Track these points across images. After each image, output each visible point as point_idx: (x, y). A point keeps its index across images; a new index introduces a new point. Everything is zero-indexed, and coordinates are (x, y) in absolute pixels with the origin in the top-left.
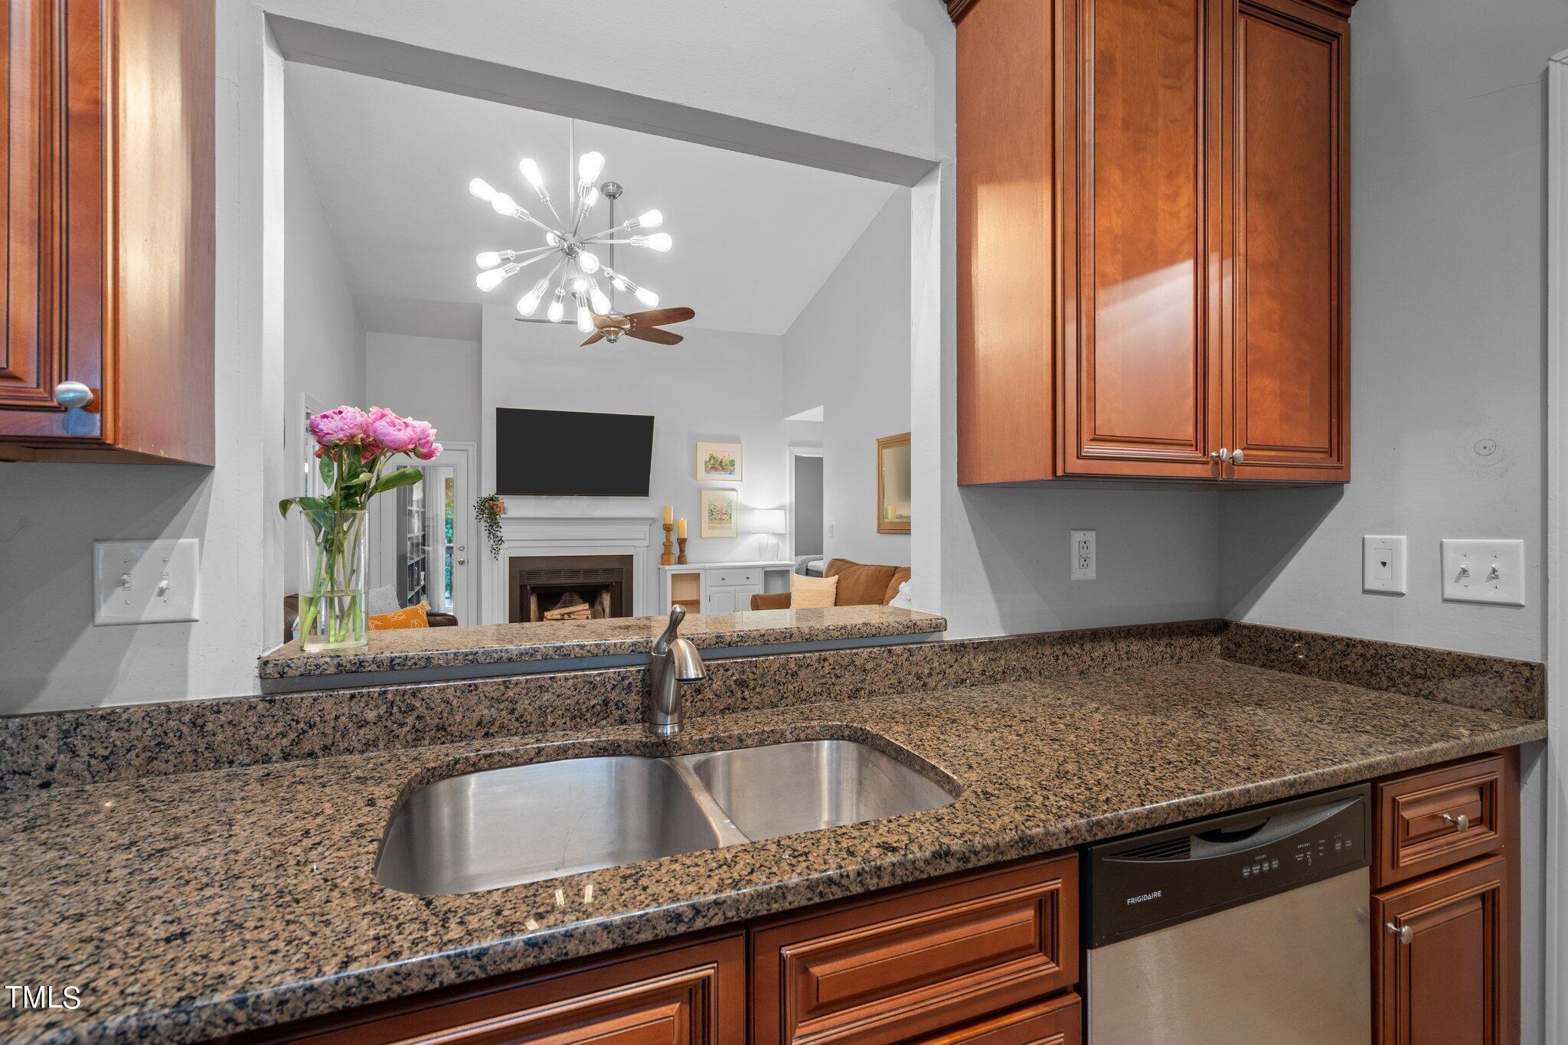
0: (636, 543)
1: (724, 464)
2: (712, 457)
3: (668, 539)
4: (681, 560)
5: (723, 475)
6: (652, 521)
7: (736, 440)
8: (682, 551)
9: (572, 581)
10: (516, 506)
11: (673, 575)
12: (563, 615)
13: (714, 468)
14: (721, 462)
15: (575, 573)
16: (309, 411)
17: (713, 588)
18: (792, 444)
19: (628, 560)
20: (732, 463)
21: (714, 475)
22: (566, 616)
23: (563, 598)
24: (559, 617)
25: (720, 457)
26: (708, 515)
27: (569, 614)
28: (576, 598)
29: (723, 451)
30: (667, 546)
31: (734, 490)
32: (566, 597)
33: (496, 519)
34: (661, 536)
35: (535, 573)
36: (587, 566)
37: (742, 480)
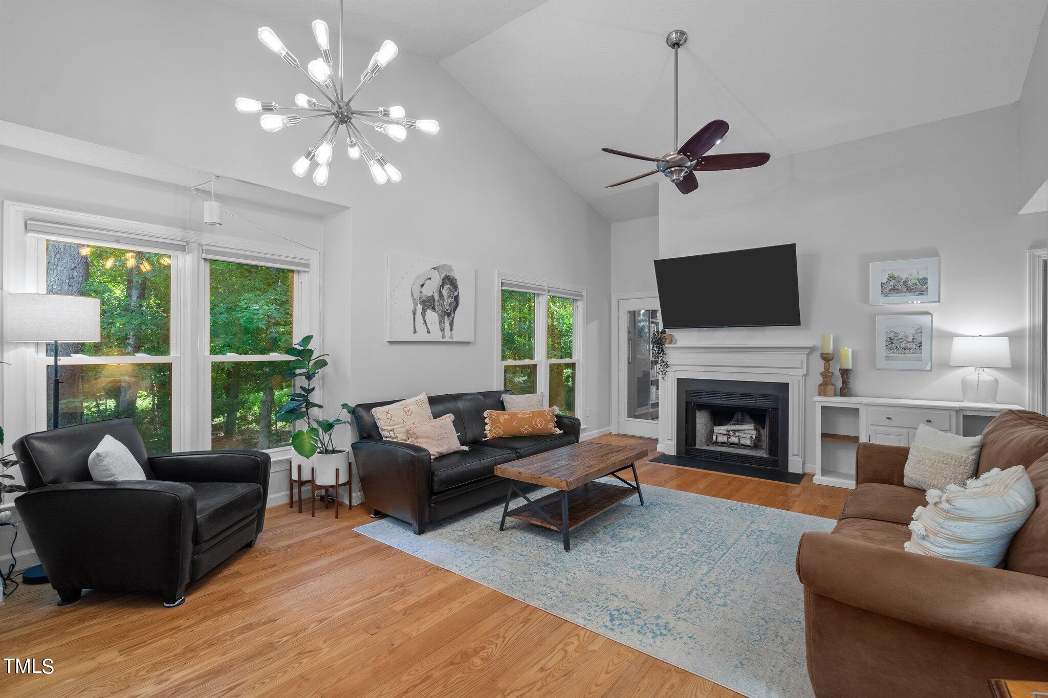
0: (792, 372)
1: (910, 283)
2: (891, 278)
3: (827, 370)
4: (845, 391)
5: (909, 297)
6: (811, 350)
7: (933, 253)
8: (845, 383)
9: (729, 403)
10: (684, 338)
11: (823, 407)
12: (728, 431)
13: (895, 290)
14: (906, 281)
15: (730, 395)
16: (503, 282)
17: (875, 428)
18: (1036, 245)
19: (784, 387)
20: (924, 281)
21: (894, 298)
22: (731, 433)
23: (736, 416)
24: (724, 432)
25: (904, 275)
26: (884, 344)
27: (734, 431)
28: (748, 418)
29: (908, 270)
30: (827, 376)
31: (927, 313)
32: (738, 416)
33: (662, 349)
34: (819, 366)
35: (697, 393)
36: (742, 390)
37: (939, 301)
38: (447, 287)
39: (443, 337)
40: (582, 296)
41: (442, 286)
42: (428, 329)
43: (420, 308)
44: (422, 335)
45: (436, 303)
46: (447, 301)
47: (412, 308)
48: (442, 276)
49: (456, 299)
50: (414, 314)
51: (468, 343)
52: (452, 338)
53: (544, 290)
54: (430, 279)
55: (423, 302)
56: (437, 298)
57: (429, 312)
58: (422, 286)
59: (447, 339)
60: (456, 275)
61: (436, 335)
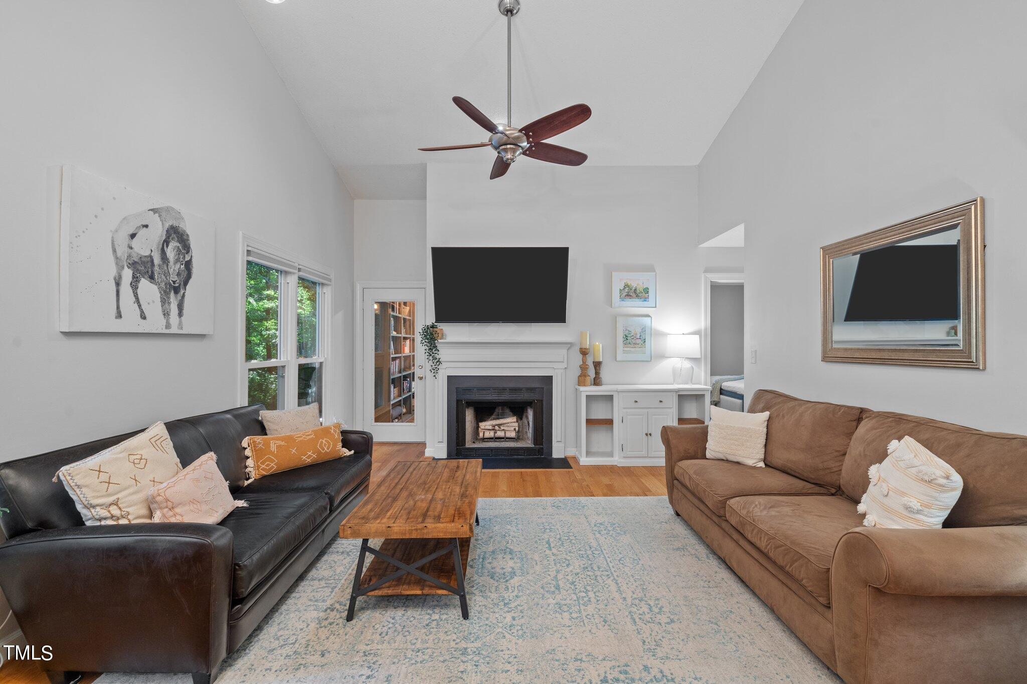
0: (555, 365)
1: (638, 291)
2: (626, 286)
3: (584, 362)
4: (597, 382)
5: (637, 302)
6: (570, 345)
7: (651, 269)
8: (597, 373)
9: (501, 398)
10: (453, 332)
11: (587, 396)
12: (494, 426)
13: (628, 295)
14: (635, 290)
15: (503, 390)
16: (250, 249)
17: (625, 411)
18: (707, 271)
19: (549, 380)
20: (646, 291)
21: (629, 302)
22: (497, 428)
23: (497, 410)
24: (490, 428)
25: (634, 285)
26: (622, 340)
27: (499, 425)
28: (507, 411)
29: (638, 280)
30: (584, 367)
31: (648, 316)
32: (499, 410)
33: (435, 344)
34: (578, 359)
35: (468, 390)
36: (512, 385)
37: (656, 307)
38: (173, 244)
39: (168, 326)
40: (330, 280)
41: (166, 242)
42: (142, 312)
43: (127, 275)
44: (131, 322)
45: (156, 268)
46: (175, 268)
47: (113, 272)
48: (167, 226)
49: (188, 265)
50: (118, 284)
51: (202, 336)
52: (182, 328)
53: (294, 267)
54: (146, 226)
55: (133, 265)
56: (157, 260)
57: (144, 283)
58: (133, 236)
59: (174, 330)
60: (189, 227)
61: (155, 322)
